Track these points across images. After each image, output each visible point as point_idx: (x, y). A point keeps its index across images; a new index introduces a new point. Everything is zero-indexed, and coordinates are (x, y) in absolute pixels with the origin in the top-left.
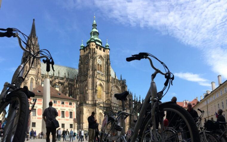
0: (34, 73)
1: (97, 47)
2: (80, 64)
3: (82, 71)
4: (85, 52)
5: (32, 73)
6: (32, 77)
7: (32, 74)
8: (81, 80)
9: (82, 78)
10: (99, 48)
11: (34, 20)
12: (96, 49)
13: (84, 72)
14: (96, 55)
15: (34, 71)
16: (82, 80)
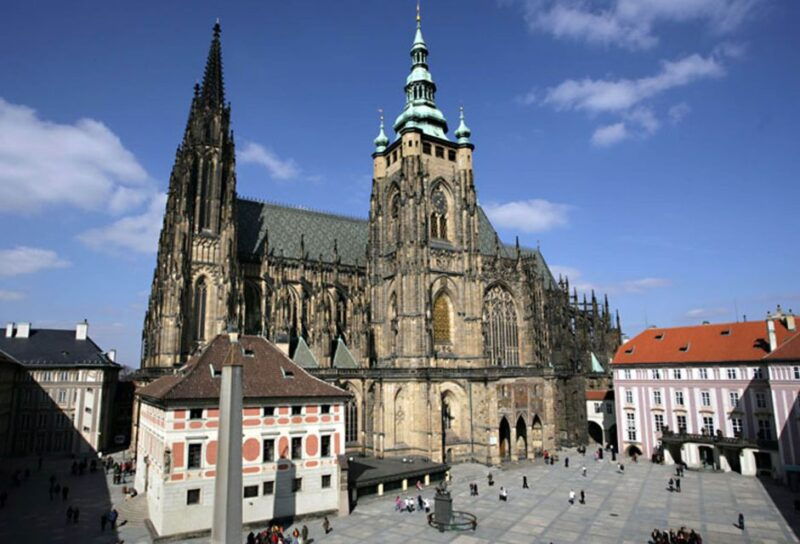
0: (211, 256)
1: (427, 150)
2: (374, 215)
3: (380, 239)
4: (388, 164)
5: (206, 255)
6: (203, 271)
7: (205, 260)
8: (376, 275)
9: (381, 266)
10: (437, 148)
11: (217, 28)
12: (424, 157)
13: (386, 245)
14: (425, 180)
15: (212, 248)
16: (380, 272)
